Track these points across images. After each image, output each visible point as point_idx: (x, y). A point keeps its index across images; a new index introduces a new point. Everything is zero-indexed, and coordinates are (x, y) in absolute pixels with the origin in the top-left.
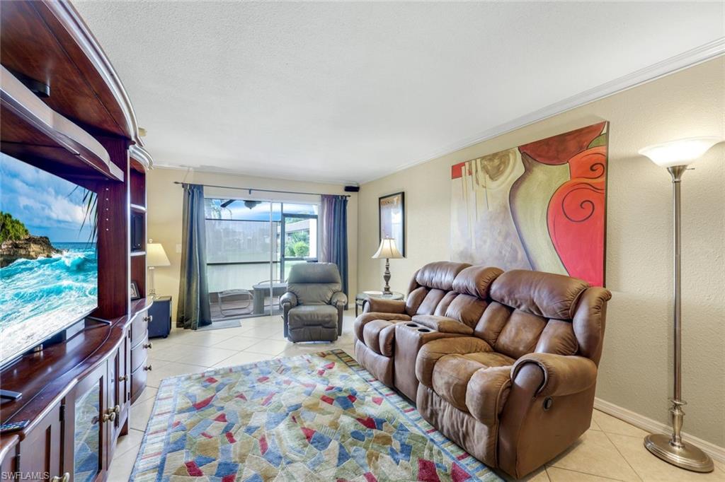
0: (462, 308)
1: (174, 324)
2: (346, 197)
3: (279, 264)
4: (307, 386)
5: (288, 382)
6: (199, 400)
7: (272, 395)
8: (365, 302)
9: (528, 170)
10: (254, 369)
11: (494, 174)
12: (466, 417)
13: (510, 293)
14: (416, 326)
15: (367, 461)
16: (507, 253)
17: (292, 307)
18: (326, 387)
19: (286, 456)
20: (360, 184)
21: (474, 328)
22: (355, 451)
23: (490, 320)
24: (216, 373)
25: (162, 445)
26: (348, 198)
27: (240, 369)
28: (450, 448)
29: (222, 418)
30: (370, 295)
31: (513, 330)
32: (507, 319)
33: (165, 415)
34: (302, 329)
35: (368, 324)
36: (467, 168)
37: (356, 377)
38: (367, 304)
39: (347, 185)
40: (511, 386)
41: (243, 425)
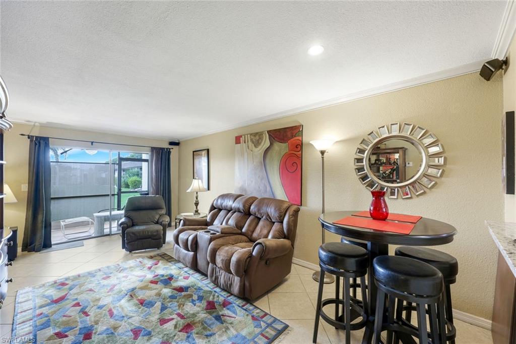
0: (236, 220)
1: (19, 249)
2: (170, 149)
3: (116, 196)
4: (141, 276)
5: (126, 277)
6: (55, 298)
7: (114, 286)
8: (181, 220)
9: (271, 144)
10: (99, 273)
11: (257, 144)
12: (231, 275)
13: (259, 210)
14: (209, 232)
15: (177, 308)
16: (262, 188)
17: (128, 227)
18: (153, 275)
19: (127, 316)
20: (180, 141)
21: (241, 230)
22: (171, 305)
23: (249, 226)
24: (66, 279)
25: (31, 328)
26: (171, 150)
27: (87, 274)
28: (223, 293)
29: (78, 304)
30: (184, 216)
31: (259, 230)
32: (257, 224)
33: (28, 312)
34: (137, 242)
35: (182, 234)
36: (243, 139)
37: (174, 267)
38: (182, 221)
39: (171, 141)
40: (251, 256)
41: (95, 306)
